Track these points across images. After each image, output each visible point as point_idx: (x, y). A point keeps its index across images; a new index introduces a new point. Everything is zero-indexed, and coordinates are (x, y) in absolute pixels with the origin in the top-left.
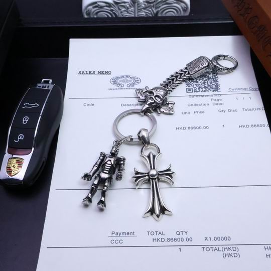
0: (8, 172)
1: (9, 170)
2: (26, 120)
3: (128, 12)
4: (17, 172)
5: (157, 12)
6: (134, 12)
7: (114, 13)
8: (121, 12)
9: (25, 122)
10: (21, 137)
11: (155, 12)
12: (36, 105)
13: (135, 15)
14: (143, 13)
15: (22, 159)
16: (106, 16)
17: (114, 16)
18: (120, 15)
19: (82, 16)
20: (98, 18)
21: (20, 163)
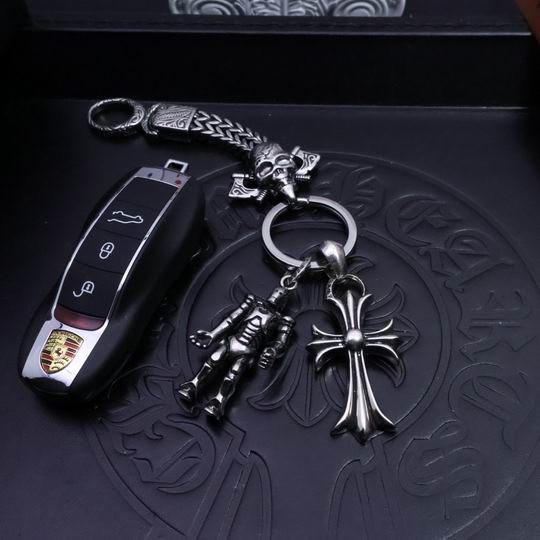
0: (42, 361)
1: (46, 358)
2: (107, 249)
3: (267, 6)
4: (61, 366)
5: (332, 8)
6: (282, 7)
7: (238, 7)
8: (253, 6)
9: (104, 254)
10: (88, 288)
11: (327, 6)
12: (138, 220)
13: (282, 12)
14: (301, 9)
15: (80, 339)
16: (220, 13)
17: (237, 13)
18: (251, 12)
19: (168, 9)
20: (202, 17)
21: (72, 345)
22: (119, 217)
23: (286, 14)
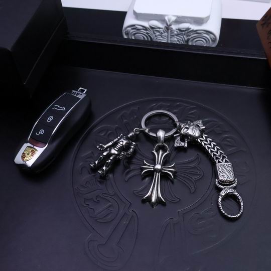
0: (22, 157)
1: (23, 156)
2: (50, 119)
3: (162, 37)
4: (28, 159)
5: (188, 40)
6: (168, 37)
7: (150, 36)
8: (156, 36)
9: (49, 120)
10: (42, 132)
11: (186, 39)
12: (63, 109)
13: (168, 40)
14: (175, 39)
15: (36, 150)
16: (143, 39)
17: (150, 39)
18: (155, 39)
19: (122, 36)
20: (135, 40)
21: (33, 152)
22: (57, 107)
23: (169, 42)
